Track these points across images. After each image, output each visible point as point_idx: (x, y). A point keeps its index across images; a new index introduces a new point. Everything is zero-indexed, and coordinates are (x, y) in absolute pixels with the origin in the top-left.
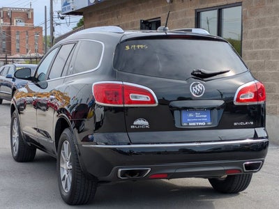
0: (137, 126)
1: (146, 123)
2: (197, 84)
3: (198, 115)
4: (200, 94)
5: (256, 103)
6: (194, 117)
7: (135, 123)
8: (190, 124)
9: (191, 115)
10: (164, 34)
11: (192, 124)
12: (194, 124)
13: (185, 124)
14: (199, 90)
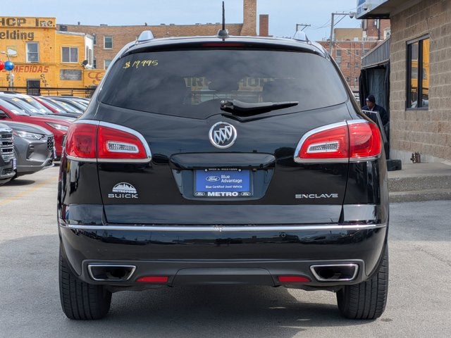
0: (118, 194)
1: (132, 190)
2: (223, 126)
3: (225, 178)
5: (345, 160)
6: (219, 183)
7: (115, 189)
8: (209, 194)
9: (212, 179)
10: (221, 40)
11: (213, 194)
12: (217, 194)
13: (200, 194)
14: (225, 137)
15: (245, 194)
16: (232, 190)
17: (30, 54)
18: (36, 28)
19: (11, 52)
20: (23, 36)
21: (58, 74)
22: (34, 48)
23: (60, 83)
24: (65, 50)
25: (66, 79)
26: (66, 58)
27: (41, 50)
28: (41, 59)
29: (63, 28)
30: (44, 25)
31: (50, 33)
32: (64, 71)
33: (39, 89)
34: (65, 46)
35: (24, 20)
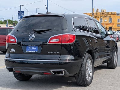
1: (14, 50)
2: (32, 35)
4: (32, 39)
6: (31, 49)
9: (30, 48)
12: (30, 52)
13: (27, 51)
14: (32, 38)
15: (36, 52)
16: (34, 51)
17: (110, 21)
18: (112, 14)
19: (105, 21)
20: (108, 17)
21: (116, 25)
22: (111, 19)
23: (117, 28)
24: (118, 19)
25: (118, 26)
26: (118, 22)
27: (112, 20)
28: (112, 22)
29: (118, 14)
30: (113, 14)
31: (115, 16)
32: (118, 25)
33: (112, 29)
34: (118, 18)
35: (109, 13)
